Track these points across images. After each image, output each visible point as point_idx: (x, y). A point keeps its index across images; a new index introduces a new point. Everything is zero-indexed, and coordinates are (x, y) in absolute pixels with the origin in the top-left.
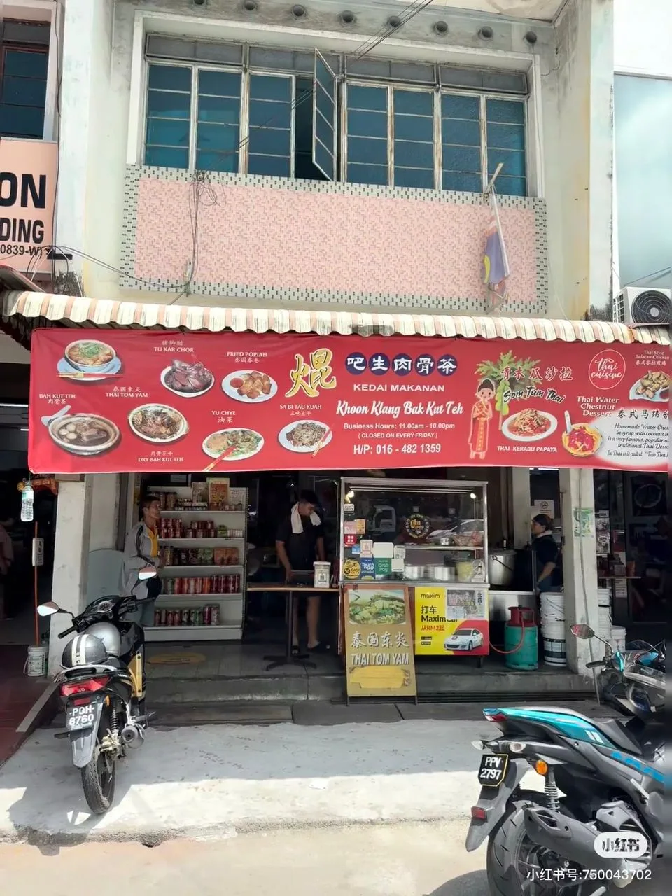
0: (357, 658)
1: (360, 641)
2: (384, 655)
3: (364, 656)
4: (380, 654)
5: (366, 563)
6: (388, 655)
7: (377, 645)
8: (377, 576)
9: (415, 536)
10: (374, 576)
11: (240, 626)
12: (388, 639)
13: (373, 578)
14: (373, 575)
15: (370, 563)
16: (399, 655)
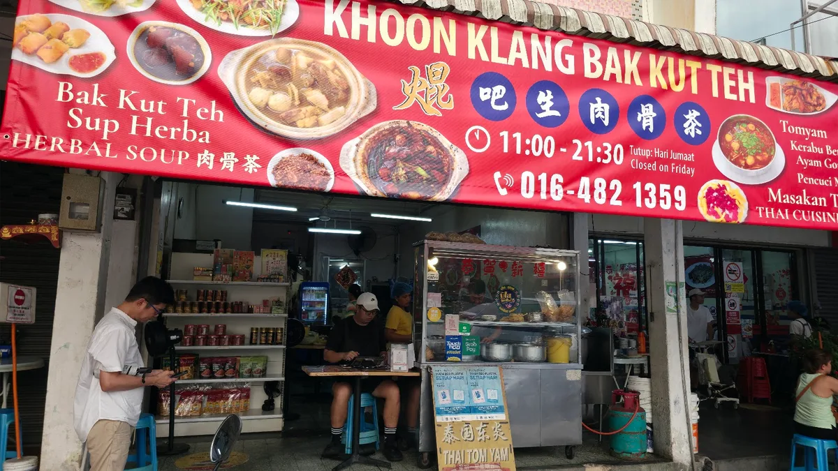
0: (450, 457)
1: (452, 435)
2: (481, 451)
3: (458, 453)
4: (476, 450)
5: (452, 341)
6: (485, 451)
7: (472, 439)
8: (463, 357)
9: (504, 310)
10: (461, 358)
11: (281, 416)
12: (484, 431)
13: (459, 359)
14: (460, 356)
15: (456, 341)
16: (497, 450)
